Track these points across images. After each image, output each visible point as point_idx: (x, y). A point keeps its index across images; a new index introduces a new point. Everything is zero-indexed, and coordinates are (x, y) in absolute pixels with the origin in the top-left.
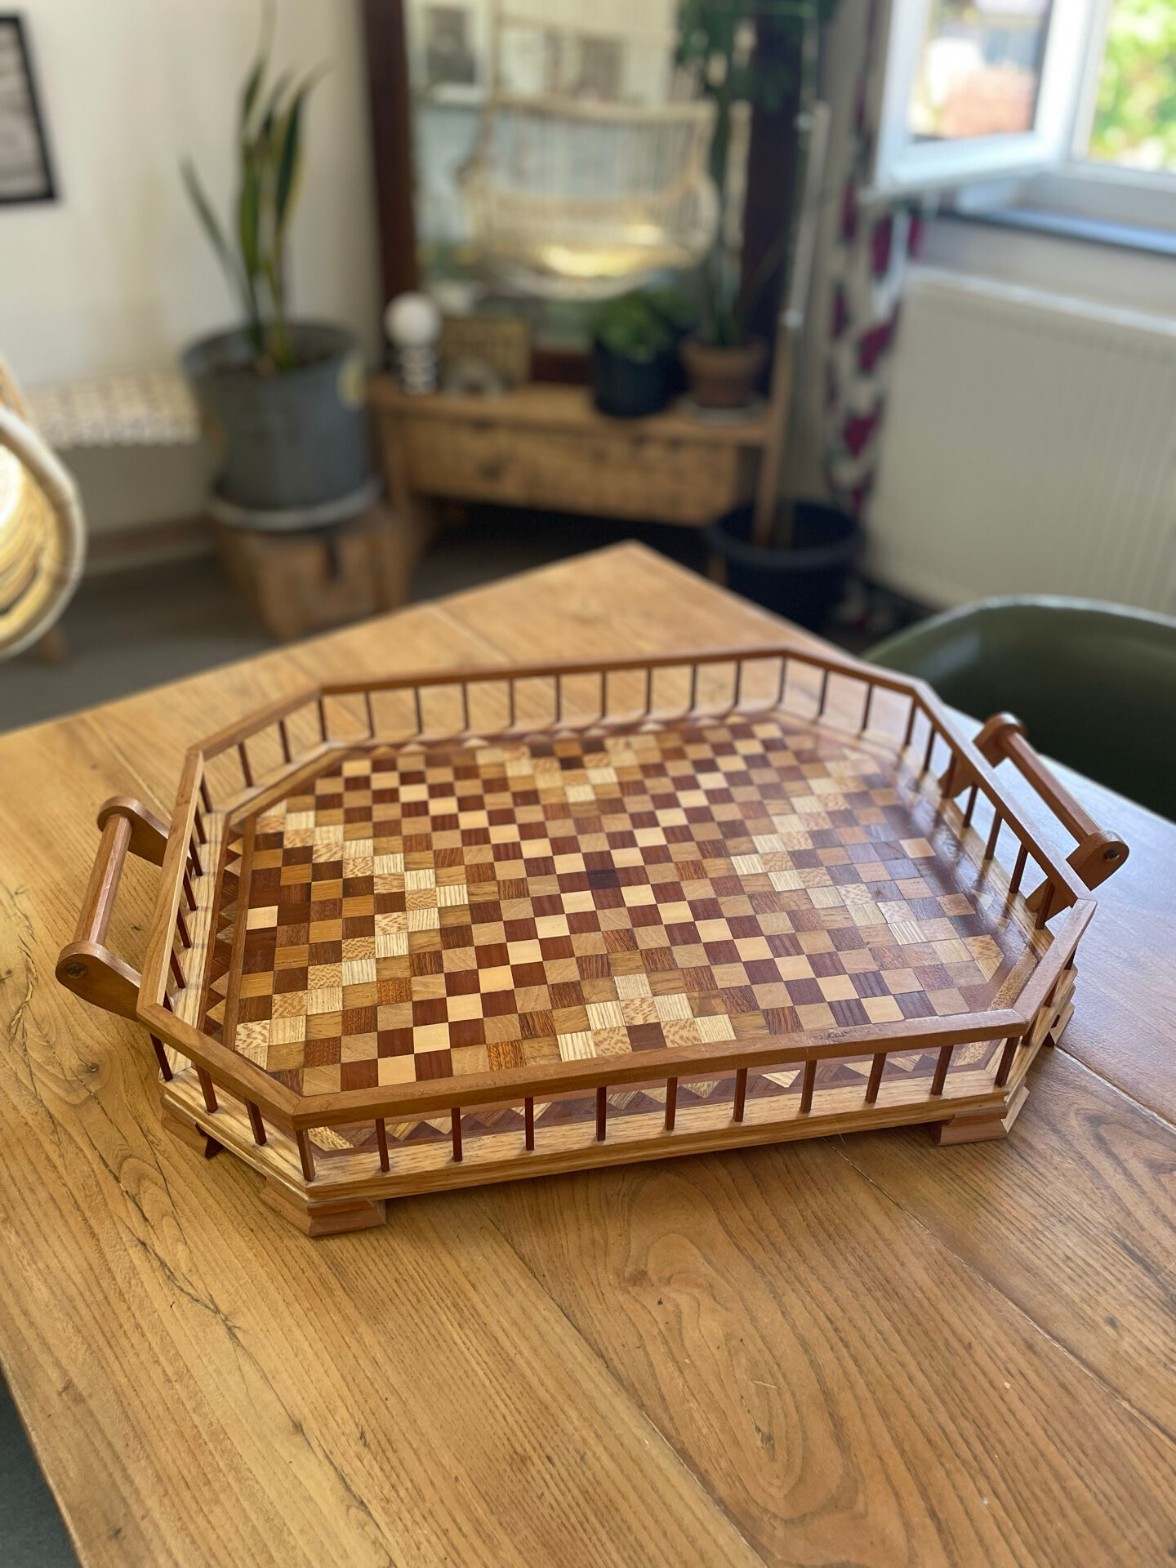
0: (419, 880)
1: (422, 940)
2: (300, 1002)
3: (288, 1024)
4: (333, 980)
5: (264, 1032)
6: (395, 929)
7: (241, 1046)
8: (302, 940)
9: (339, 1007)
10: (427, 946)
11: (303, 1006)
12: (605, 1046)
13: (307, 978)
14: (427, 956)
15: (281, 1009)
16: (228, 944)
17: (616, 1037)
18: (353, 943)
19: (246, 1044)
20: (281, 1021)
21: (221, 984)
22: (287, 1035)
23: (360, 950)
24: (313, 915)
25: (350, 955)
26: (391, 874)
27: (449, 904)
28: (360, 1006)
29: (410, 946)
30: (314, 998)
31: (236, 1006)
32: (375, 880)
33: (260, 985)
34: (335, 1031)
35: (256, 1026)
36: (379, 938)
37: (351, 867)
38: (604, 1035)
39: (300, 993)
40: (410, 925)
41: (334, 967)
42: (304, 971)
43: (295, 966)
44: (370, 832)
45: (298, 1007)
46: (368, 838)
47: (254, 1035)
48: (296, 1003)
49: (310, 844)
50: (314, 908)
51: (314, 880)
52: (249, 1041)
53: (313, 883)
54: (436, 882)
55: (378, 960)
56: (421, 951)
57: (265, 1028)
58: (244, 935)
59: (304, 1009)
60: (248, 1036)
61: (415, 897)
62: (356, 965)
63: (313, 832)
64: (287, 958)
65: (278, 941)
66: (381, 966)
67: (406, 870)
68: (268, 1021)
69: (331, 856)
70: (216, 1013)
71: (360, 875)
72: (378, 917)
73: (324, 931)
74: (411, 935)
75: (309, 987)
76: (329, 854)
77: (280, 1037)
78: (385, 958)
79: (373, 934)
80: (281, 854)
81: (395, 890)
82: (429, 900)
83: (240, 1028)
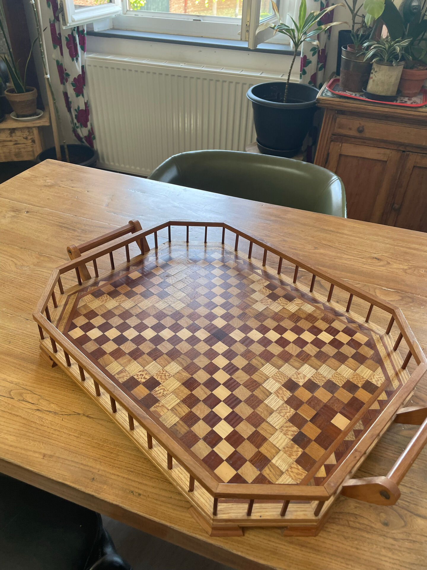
0: (272, 385)
1: (297, 364)
2: (354, 377)
3: (363, 374)
4: (337, 376)
5: (373, 378)
6: (301, 375)
7: (383, 379)
8: (334, 398)
9: (343, 366)
10: (297, 361)
11: (354, 375)
12: (285, 302)
13: (345, 383)
14: (301, 358)
15: (362, 380)
16: (362, 421)
17: (280, 302)
18: (318, 382)
19: (381, 379)
20: (364, 377)
21: (375, 406)
22: (366, 371)
23: (319, 378)
24: (322, 405)
25: (324, 379)
26: (278, 397)
27: (274, 368)
28: (336, 361)
29: (302, 365)
30: (348, 375)
31: (375, 394)
32: (286, 399)
33: (363, 395)
34: (351, 360)
35: (374, 381)
36: (309, 376)
37: (288, 414)
38: (282, 304)
39: (351, 380)
40: (294, 372)
41: (333, 379)
42: (343, 387)
43: (345, 391)
44: (264, 425)
45: (356, 376)
46: (267, 422)
47: (376, 379)
48: (355, 378)
49: (292, 442)
50: (318, 408)
51: (307, 421)
52: (379, 379)
53: (309, 420)
54: (267, 379)
55: (317, 370)
56: (301, 361)
57: (371, 378)
58: (353, 420)
59: (354, 374)
60: (378, 380)
61: (281, 380)
62: (325, 374)
63: (284, 448)
64: (345, 396)
65: (342, 406)
66: (317, 367)
67: (272, 393)
68: (369, 380)
69: (290, 427)
70: (383, 396)
71: (289, 407)
72: (301, 384)
73: (323, 395)
74: (298, 369)
75: (347, 380)
76: (290, 429)
77: (368, 372)
78: (314, 368)
79: (310, 380)
80: (308, 448)
81: (285, 389)
82: (278, 375)
83: (379, 385)
